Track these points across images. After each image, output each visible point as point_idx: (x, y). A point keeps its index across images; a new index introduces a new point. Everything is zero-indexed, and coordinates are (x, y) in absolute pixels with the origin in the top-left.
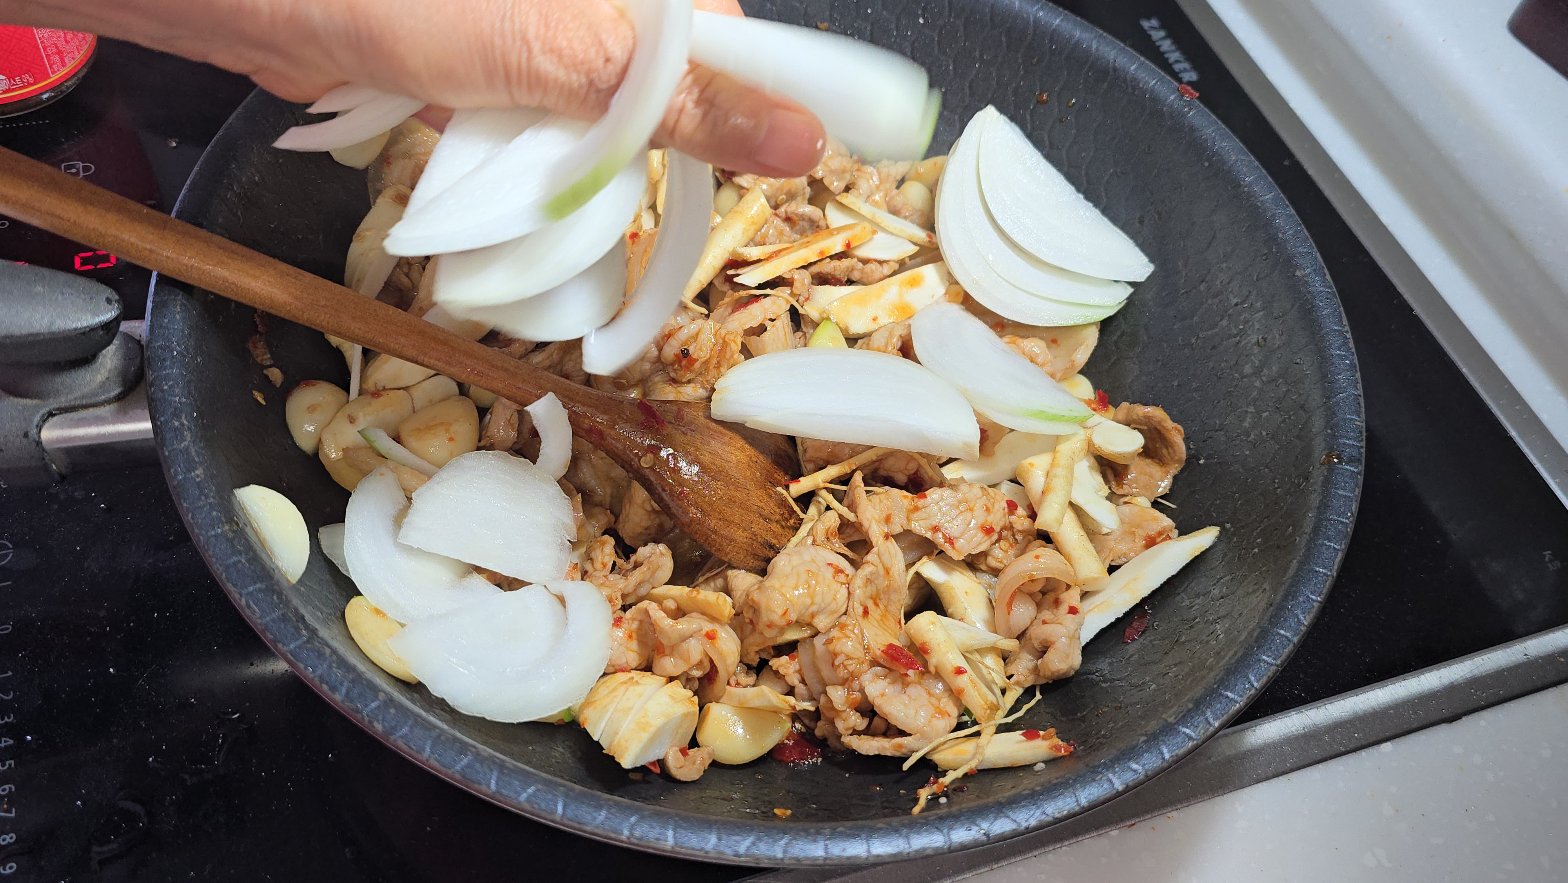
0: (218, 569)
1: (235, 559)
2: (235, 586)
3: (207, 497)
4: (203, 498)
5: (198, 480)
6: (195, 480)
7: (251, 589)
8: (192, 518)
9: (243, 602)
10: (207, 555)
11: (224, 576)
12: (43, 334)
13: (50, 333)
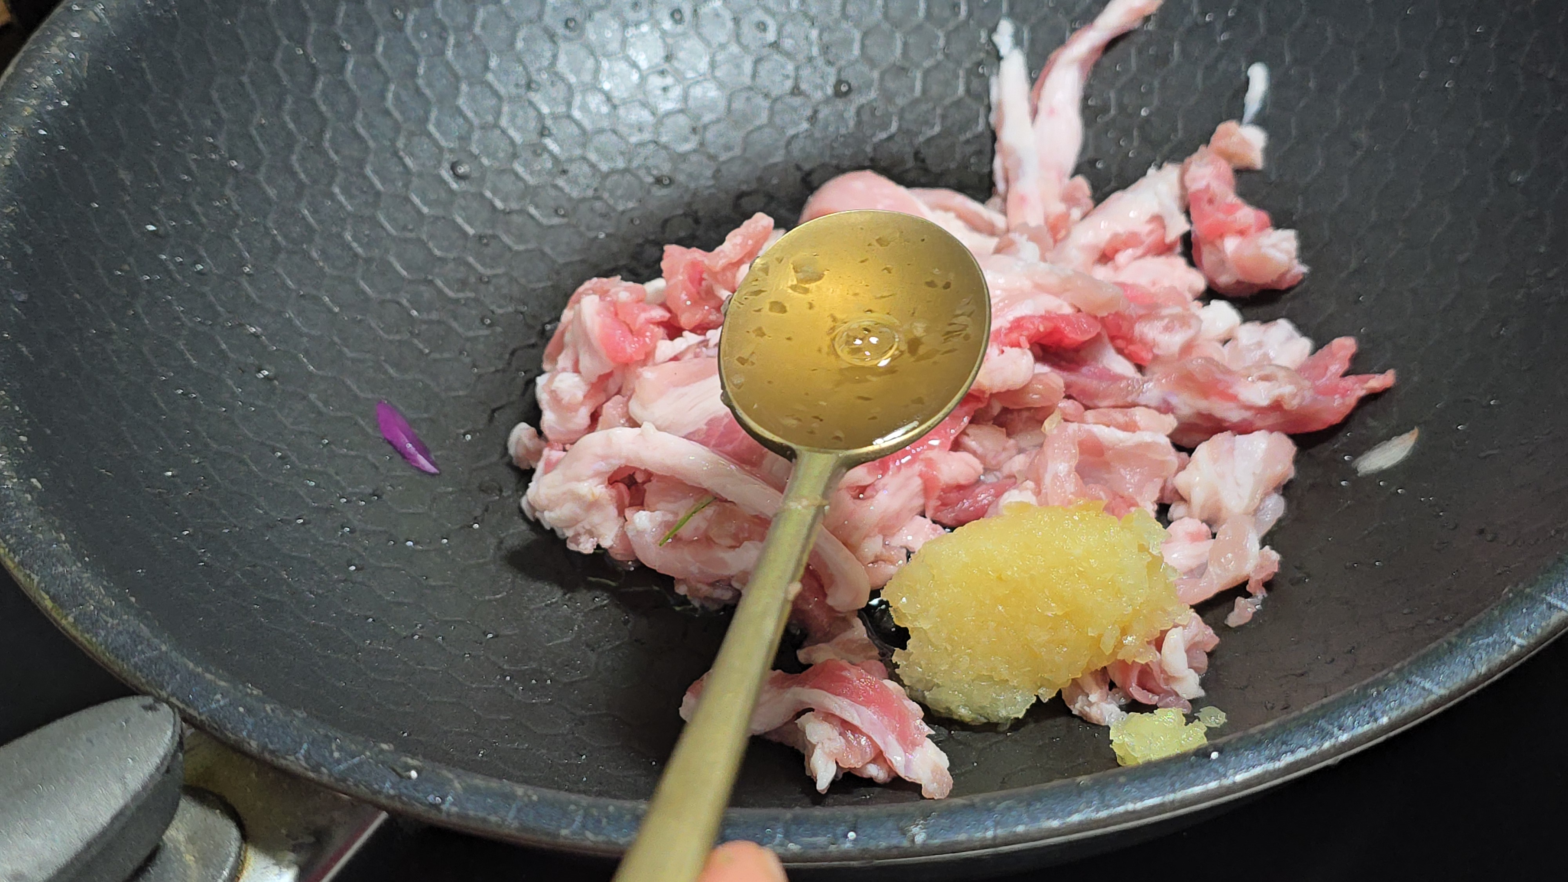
12: (126, 807)
13: (135, 798)
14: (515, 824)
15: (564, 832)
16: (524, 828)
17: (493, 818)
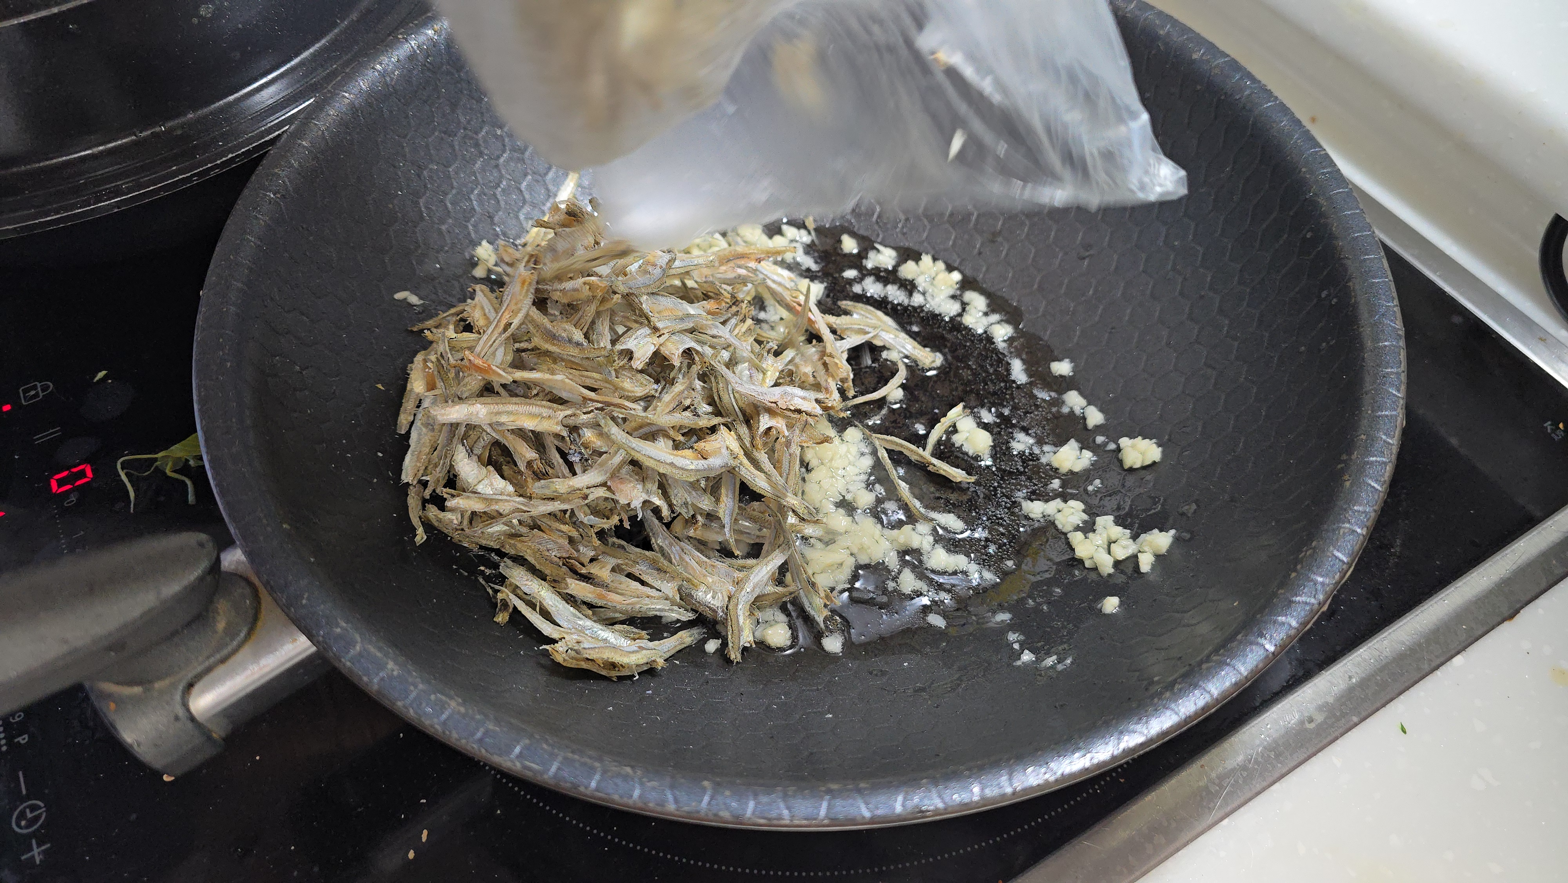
0: (473, 748)
1: (482, 730)
2: (500, 755)
3: (416, 687)
4: (412, 688)
5: (395, 673)
6: (392, 674)
7: (517, 750)
8: (416, 713)
9: (518, 765)
10: (453, 740)
11: (483, 751)
14: (376, 687)
15: (399, 704)
16: (379, 692)
17: (365, 679)
